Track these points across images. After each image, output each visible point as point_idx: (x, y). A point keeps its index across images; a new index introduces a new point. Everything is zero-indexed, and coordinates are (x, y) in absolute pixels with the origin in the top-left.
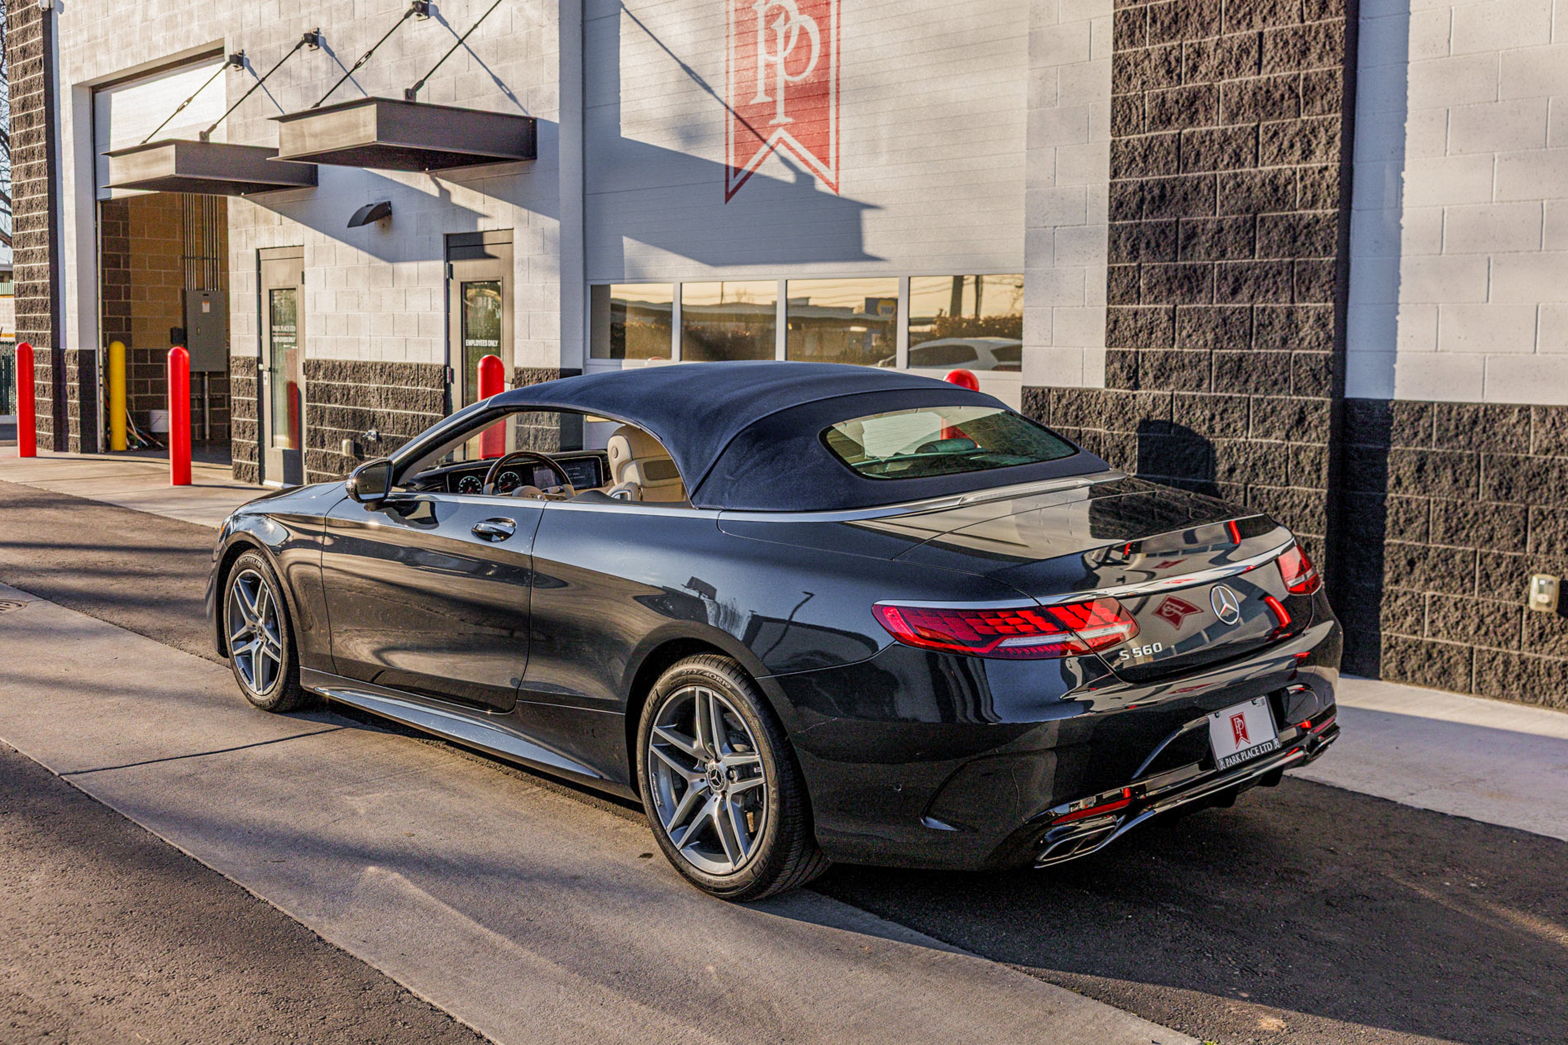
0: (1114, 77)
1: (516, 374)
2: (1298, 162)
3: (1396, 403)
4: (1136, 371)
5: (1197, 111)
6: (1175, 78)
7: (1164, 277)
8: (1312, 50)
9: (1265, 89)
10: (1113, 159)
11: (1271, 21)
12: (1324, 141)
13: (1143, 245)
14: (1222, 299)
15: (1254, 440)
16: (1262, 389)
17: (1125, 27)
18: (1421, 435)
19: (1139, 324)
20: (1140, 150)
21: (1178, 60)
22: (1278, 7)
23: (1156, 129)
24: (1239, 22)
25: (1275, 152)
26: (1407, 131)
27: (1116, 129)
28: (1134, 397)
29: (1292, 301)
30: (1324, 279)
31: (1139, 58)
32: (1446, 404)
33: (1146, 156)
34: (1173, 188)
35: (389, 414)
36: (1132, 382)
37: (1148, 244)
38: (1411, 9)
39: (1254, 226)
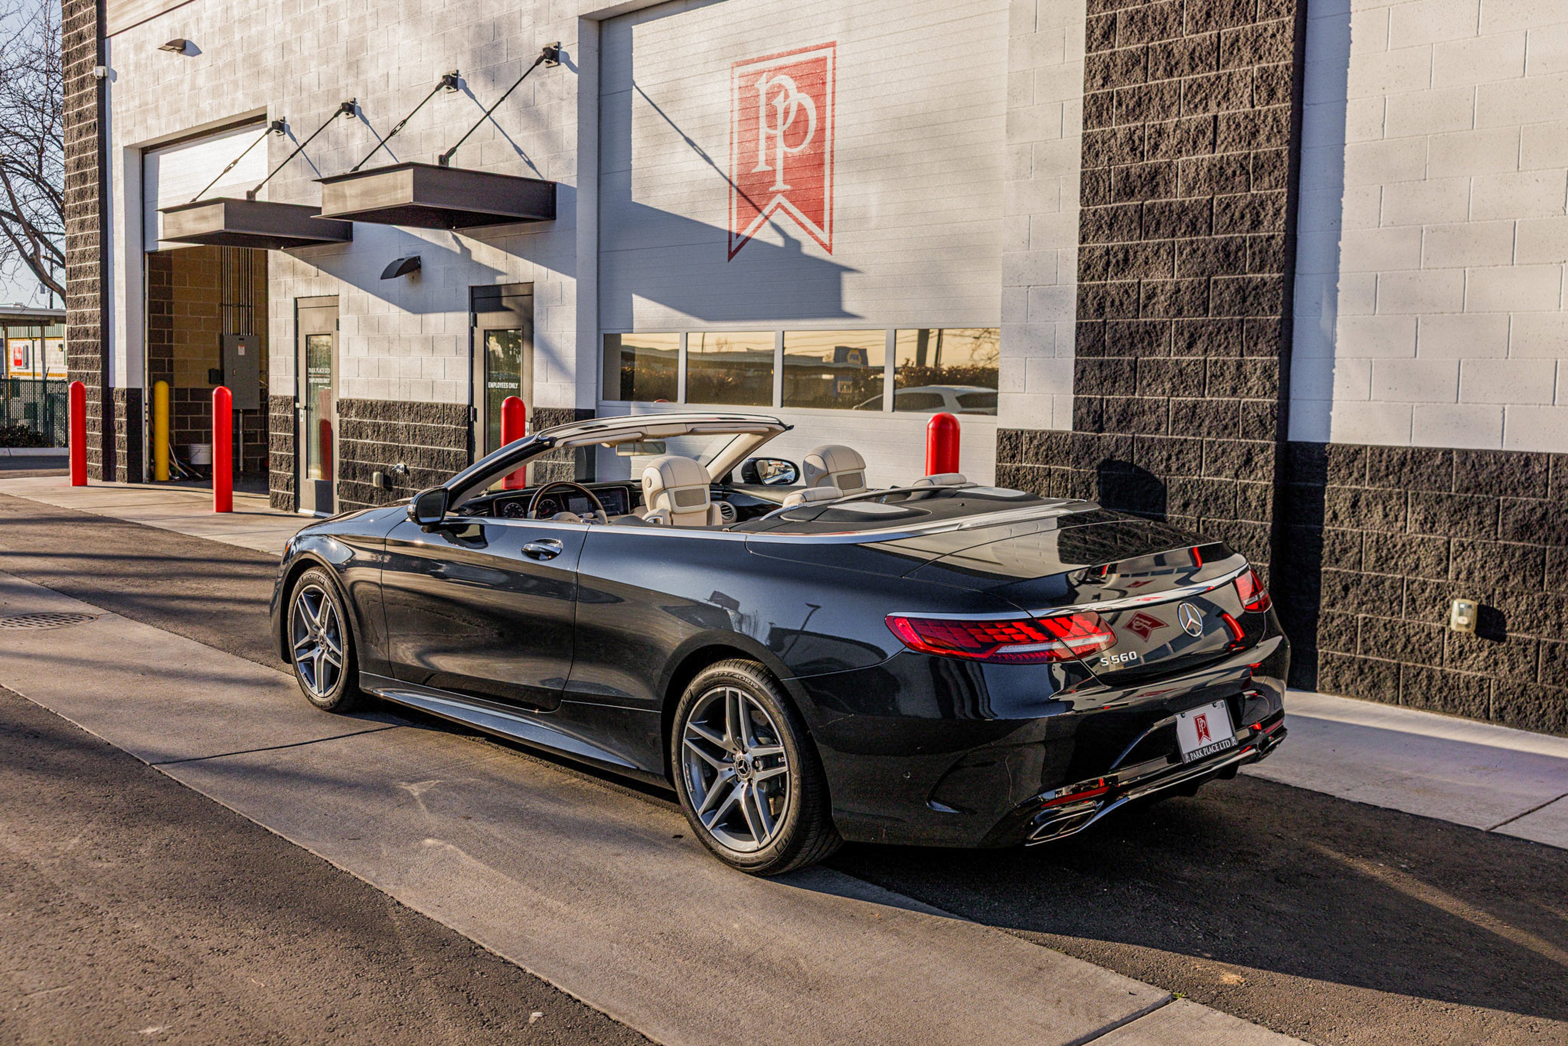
0: (1084, 153)
1: (535, 414)
2: (1248, 232)
3: (1333, 446)
4: (1101, 416)
5: (1158, 184)
6: (1138, 155)
7: (1127, 332)
10: (1082, 226)
11: (1225, 105)
12: (1271, 213)
13: (1108, 304)
14: (1179, 352)
15: (1206, 478)
16: (1214, 433)
17: (1094, 109)
19: (1104, 373)
21: (1142, 140)
22: (1231, 94)
23: (1120, 200)
24: (1196, 106)
25: (1228, 221)
26: (1344, 205)
27: (1085, 200)
28: (1099, 438)
29: (1242, 355)
30: (1270, 335)
31: (1106, 137)
32: (1377, 447)
33: (1112, 224)
34: (1136, 253)
35: (416, 449)
37: (1113, 302)
38: (1348, 97)
39: (1208, 287)
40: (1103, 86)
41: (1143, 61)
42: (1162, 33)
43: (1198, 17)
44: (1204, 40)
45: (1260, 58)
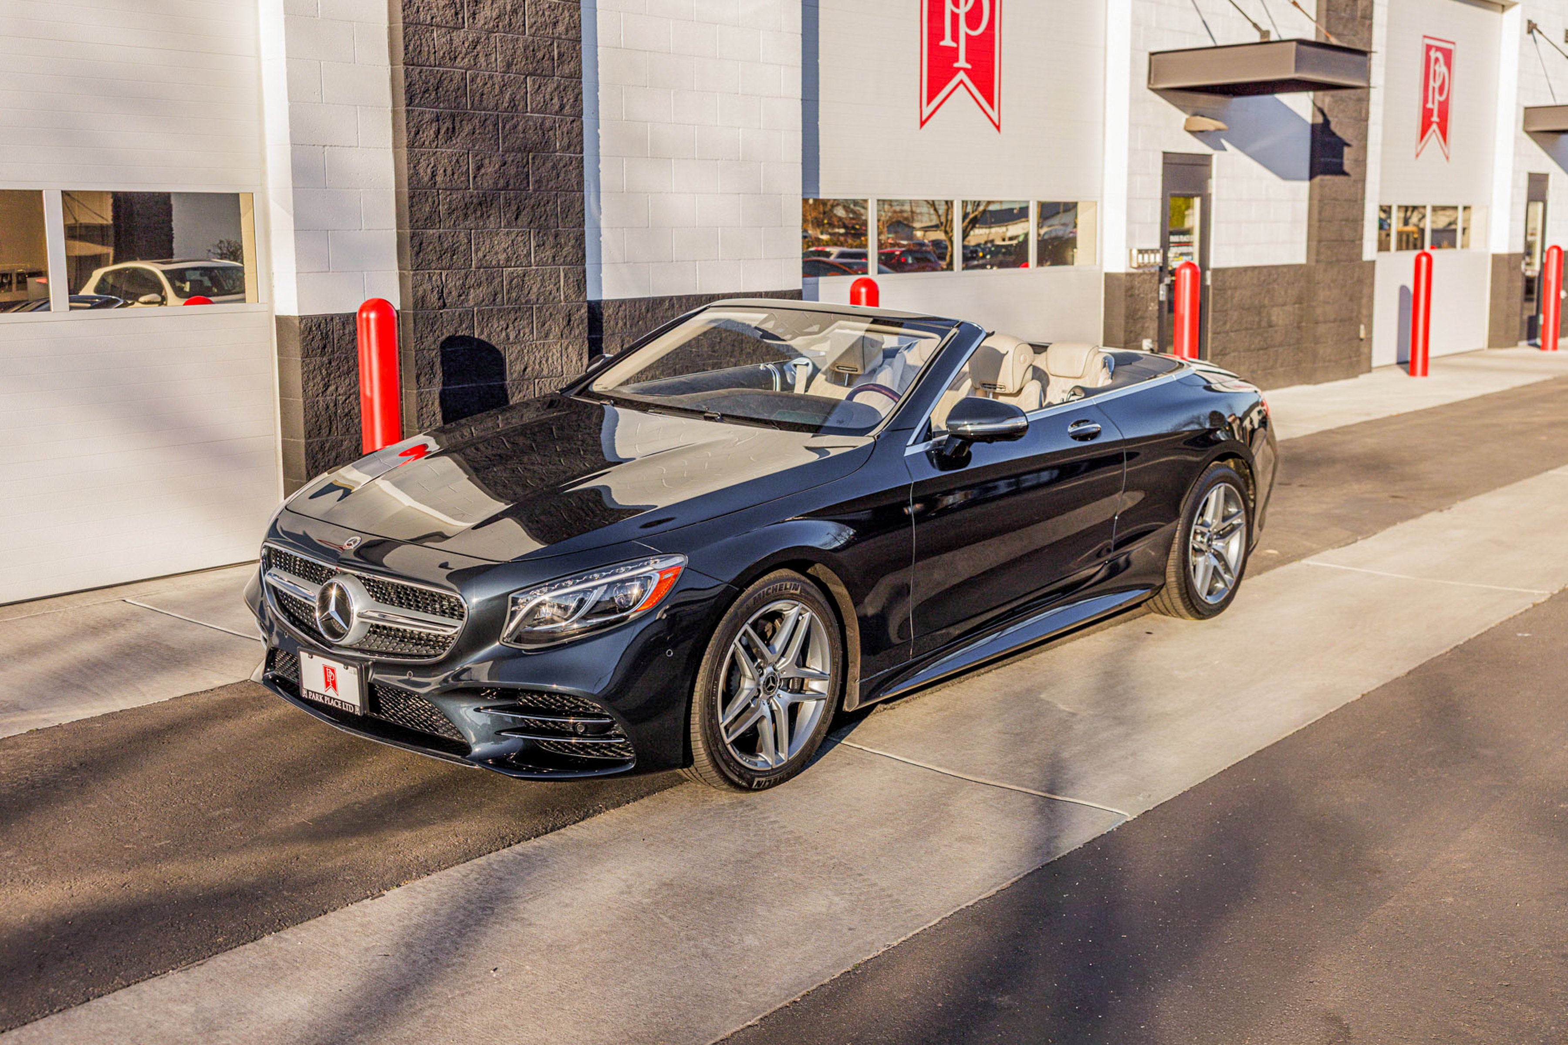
2: (557, 113)
3: (606, 301)
6: (460, 20)
7: (461, 203)
8: (560, 24)
9: (531, 48)
10: (408, 86)
12: (572, 99)
13: (441, 172)
15: (538, 342)
16: (542, 299)
18: (622, 324)
20: (432, 81)
21: (462, 5)
25: (541, 102)
27: (408, 58)
28: (441, 315)
29: (558, 226)
30: (578, 209)
32: (632, 300)
34: (462, 122)
36: (441, 301)
37: (445, 171)
39: (528, 163)
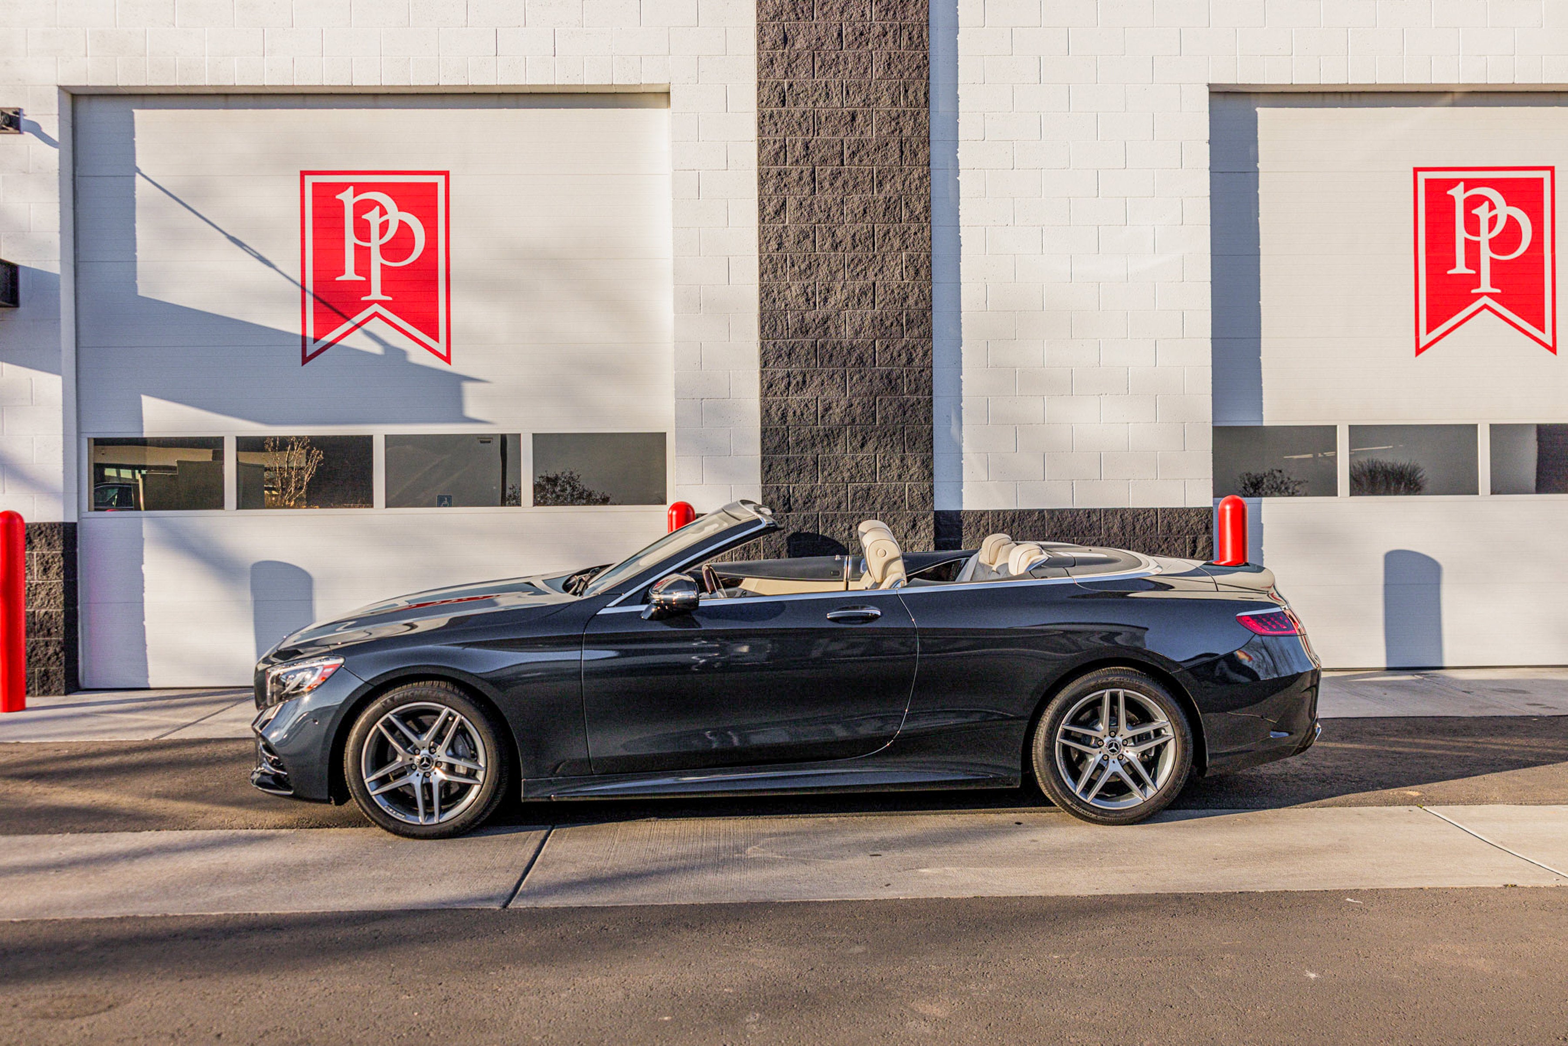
0: (761, 298)
2: (905, 366)
3: (966, 511)
4: (789, 499)
5: (828, 327)
6: (811, 304)
7: (809, 436)
8: (910, 298)
9: (879, 319)
10: (762, 355)
11: (880, 276)
12: (921, 354)
13: (791, 414)
14: (854, 450)
16: (886, 508)
17: (770, 266)
18: (982, 530)
19: (790, 467)
20: (785, 349)
21: (814, 293)
22: (885, 269)
23: (797, 337)
24: (858, 274)
25: (889, 357)
26: (963, 352)
27: (764, 334)
28: (788, 516)
29: (904, 452)
30: (925, 438)
31: (782, 288)
32: (996, 511)
33: (790, 354)
34: (812, 377)
36: (787, 507)
37: (794, 413)
38: (962, 281)
39: (875, 404)
40: (778, 250)
41: (812, 236)
42: (827, 218)
43: (856, 211)
44: (862, 228)
45: (907, 247)
